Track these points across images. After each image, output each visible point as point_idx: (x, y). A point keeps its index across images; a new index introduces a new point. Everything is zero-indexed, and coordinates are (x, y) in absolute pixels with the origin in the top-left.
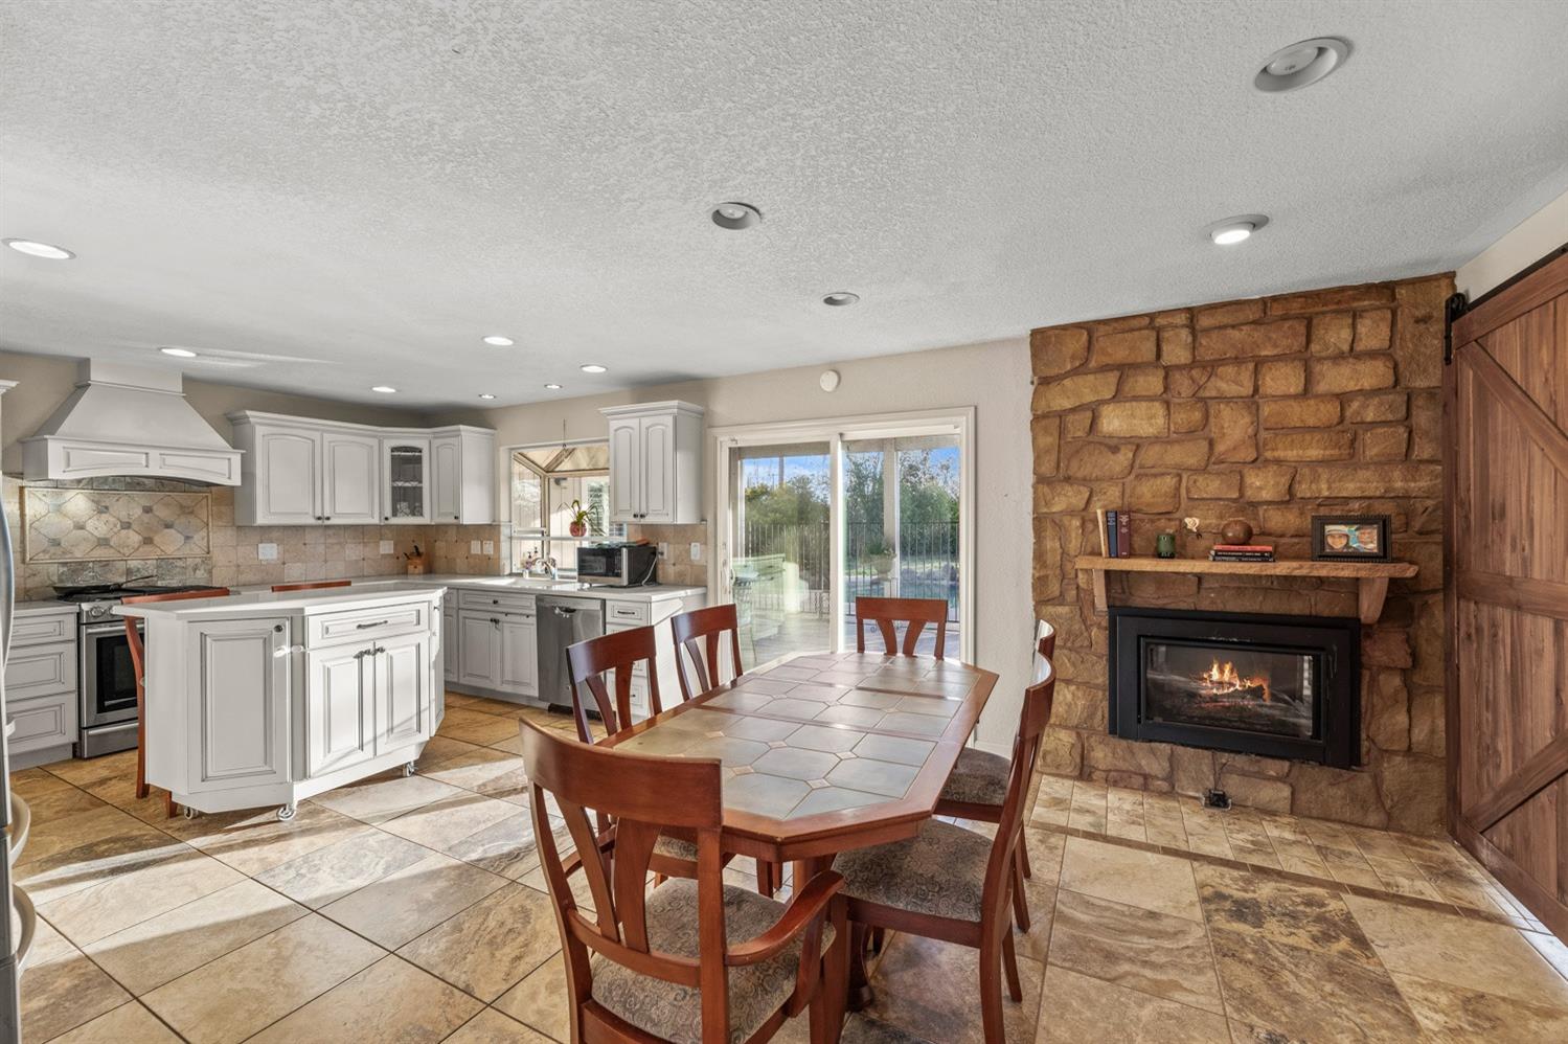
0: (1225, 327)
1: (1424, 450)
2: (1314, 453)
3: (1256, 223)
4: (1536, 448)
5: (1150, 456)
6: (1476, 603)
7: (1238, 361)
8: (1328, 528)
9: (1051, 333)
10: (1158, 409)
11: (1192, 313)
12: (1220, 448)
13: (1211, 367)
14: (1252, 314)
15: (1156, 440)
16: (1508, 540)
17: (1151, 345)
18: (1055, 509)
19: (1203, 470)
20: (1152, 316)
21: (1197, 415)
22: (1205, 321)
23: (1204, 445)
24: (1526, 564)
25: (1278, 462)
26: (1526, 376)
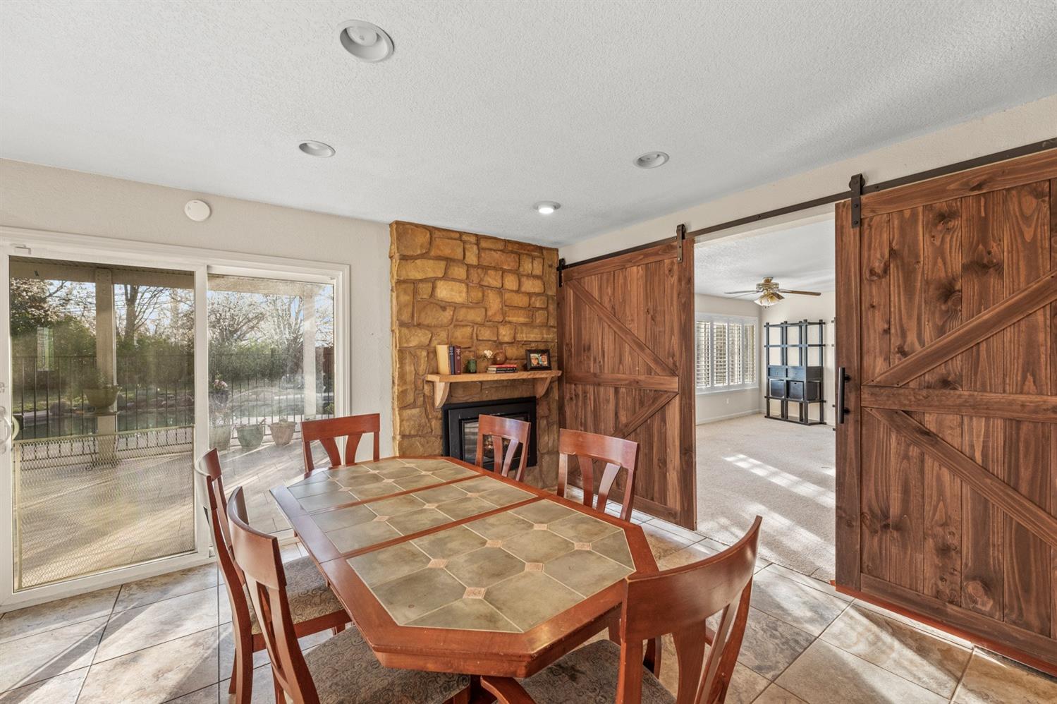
0: (491, 250)
1: (552, 322)
2: (522, 320)
3: (556, 207)
4: (606, 324)
5: (462, 314)
6: (575, 385)
7: (495, 268)
8: (532, 355)
9: (408, 226)
10: (463, 287)
11: (479, 238)
12: (489, 313)
13: (485, 269)
14: (500, 246)
15: (462, 306)
16: (592, 359)
17: (460, 250)
18: (412, 344)
19: (482, 325)
20: (461, 233)
21: (480, 295)
22: (484, 244)
23: (483, 310)
24: (601, 368)
25: (510, 322)
26: (601, 298)
